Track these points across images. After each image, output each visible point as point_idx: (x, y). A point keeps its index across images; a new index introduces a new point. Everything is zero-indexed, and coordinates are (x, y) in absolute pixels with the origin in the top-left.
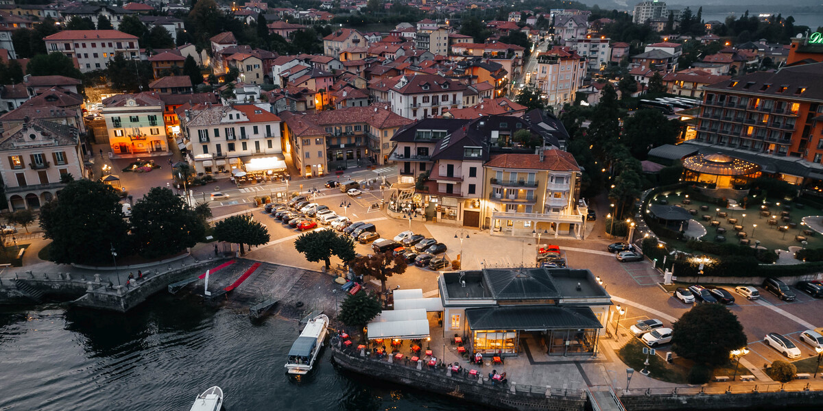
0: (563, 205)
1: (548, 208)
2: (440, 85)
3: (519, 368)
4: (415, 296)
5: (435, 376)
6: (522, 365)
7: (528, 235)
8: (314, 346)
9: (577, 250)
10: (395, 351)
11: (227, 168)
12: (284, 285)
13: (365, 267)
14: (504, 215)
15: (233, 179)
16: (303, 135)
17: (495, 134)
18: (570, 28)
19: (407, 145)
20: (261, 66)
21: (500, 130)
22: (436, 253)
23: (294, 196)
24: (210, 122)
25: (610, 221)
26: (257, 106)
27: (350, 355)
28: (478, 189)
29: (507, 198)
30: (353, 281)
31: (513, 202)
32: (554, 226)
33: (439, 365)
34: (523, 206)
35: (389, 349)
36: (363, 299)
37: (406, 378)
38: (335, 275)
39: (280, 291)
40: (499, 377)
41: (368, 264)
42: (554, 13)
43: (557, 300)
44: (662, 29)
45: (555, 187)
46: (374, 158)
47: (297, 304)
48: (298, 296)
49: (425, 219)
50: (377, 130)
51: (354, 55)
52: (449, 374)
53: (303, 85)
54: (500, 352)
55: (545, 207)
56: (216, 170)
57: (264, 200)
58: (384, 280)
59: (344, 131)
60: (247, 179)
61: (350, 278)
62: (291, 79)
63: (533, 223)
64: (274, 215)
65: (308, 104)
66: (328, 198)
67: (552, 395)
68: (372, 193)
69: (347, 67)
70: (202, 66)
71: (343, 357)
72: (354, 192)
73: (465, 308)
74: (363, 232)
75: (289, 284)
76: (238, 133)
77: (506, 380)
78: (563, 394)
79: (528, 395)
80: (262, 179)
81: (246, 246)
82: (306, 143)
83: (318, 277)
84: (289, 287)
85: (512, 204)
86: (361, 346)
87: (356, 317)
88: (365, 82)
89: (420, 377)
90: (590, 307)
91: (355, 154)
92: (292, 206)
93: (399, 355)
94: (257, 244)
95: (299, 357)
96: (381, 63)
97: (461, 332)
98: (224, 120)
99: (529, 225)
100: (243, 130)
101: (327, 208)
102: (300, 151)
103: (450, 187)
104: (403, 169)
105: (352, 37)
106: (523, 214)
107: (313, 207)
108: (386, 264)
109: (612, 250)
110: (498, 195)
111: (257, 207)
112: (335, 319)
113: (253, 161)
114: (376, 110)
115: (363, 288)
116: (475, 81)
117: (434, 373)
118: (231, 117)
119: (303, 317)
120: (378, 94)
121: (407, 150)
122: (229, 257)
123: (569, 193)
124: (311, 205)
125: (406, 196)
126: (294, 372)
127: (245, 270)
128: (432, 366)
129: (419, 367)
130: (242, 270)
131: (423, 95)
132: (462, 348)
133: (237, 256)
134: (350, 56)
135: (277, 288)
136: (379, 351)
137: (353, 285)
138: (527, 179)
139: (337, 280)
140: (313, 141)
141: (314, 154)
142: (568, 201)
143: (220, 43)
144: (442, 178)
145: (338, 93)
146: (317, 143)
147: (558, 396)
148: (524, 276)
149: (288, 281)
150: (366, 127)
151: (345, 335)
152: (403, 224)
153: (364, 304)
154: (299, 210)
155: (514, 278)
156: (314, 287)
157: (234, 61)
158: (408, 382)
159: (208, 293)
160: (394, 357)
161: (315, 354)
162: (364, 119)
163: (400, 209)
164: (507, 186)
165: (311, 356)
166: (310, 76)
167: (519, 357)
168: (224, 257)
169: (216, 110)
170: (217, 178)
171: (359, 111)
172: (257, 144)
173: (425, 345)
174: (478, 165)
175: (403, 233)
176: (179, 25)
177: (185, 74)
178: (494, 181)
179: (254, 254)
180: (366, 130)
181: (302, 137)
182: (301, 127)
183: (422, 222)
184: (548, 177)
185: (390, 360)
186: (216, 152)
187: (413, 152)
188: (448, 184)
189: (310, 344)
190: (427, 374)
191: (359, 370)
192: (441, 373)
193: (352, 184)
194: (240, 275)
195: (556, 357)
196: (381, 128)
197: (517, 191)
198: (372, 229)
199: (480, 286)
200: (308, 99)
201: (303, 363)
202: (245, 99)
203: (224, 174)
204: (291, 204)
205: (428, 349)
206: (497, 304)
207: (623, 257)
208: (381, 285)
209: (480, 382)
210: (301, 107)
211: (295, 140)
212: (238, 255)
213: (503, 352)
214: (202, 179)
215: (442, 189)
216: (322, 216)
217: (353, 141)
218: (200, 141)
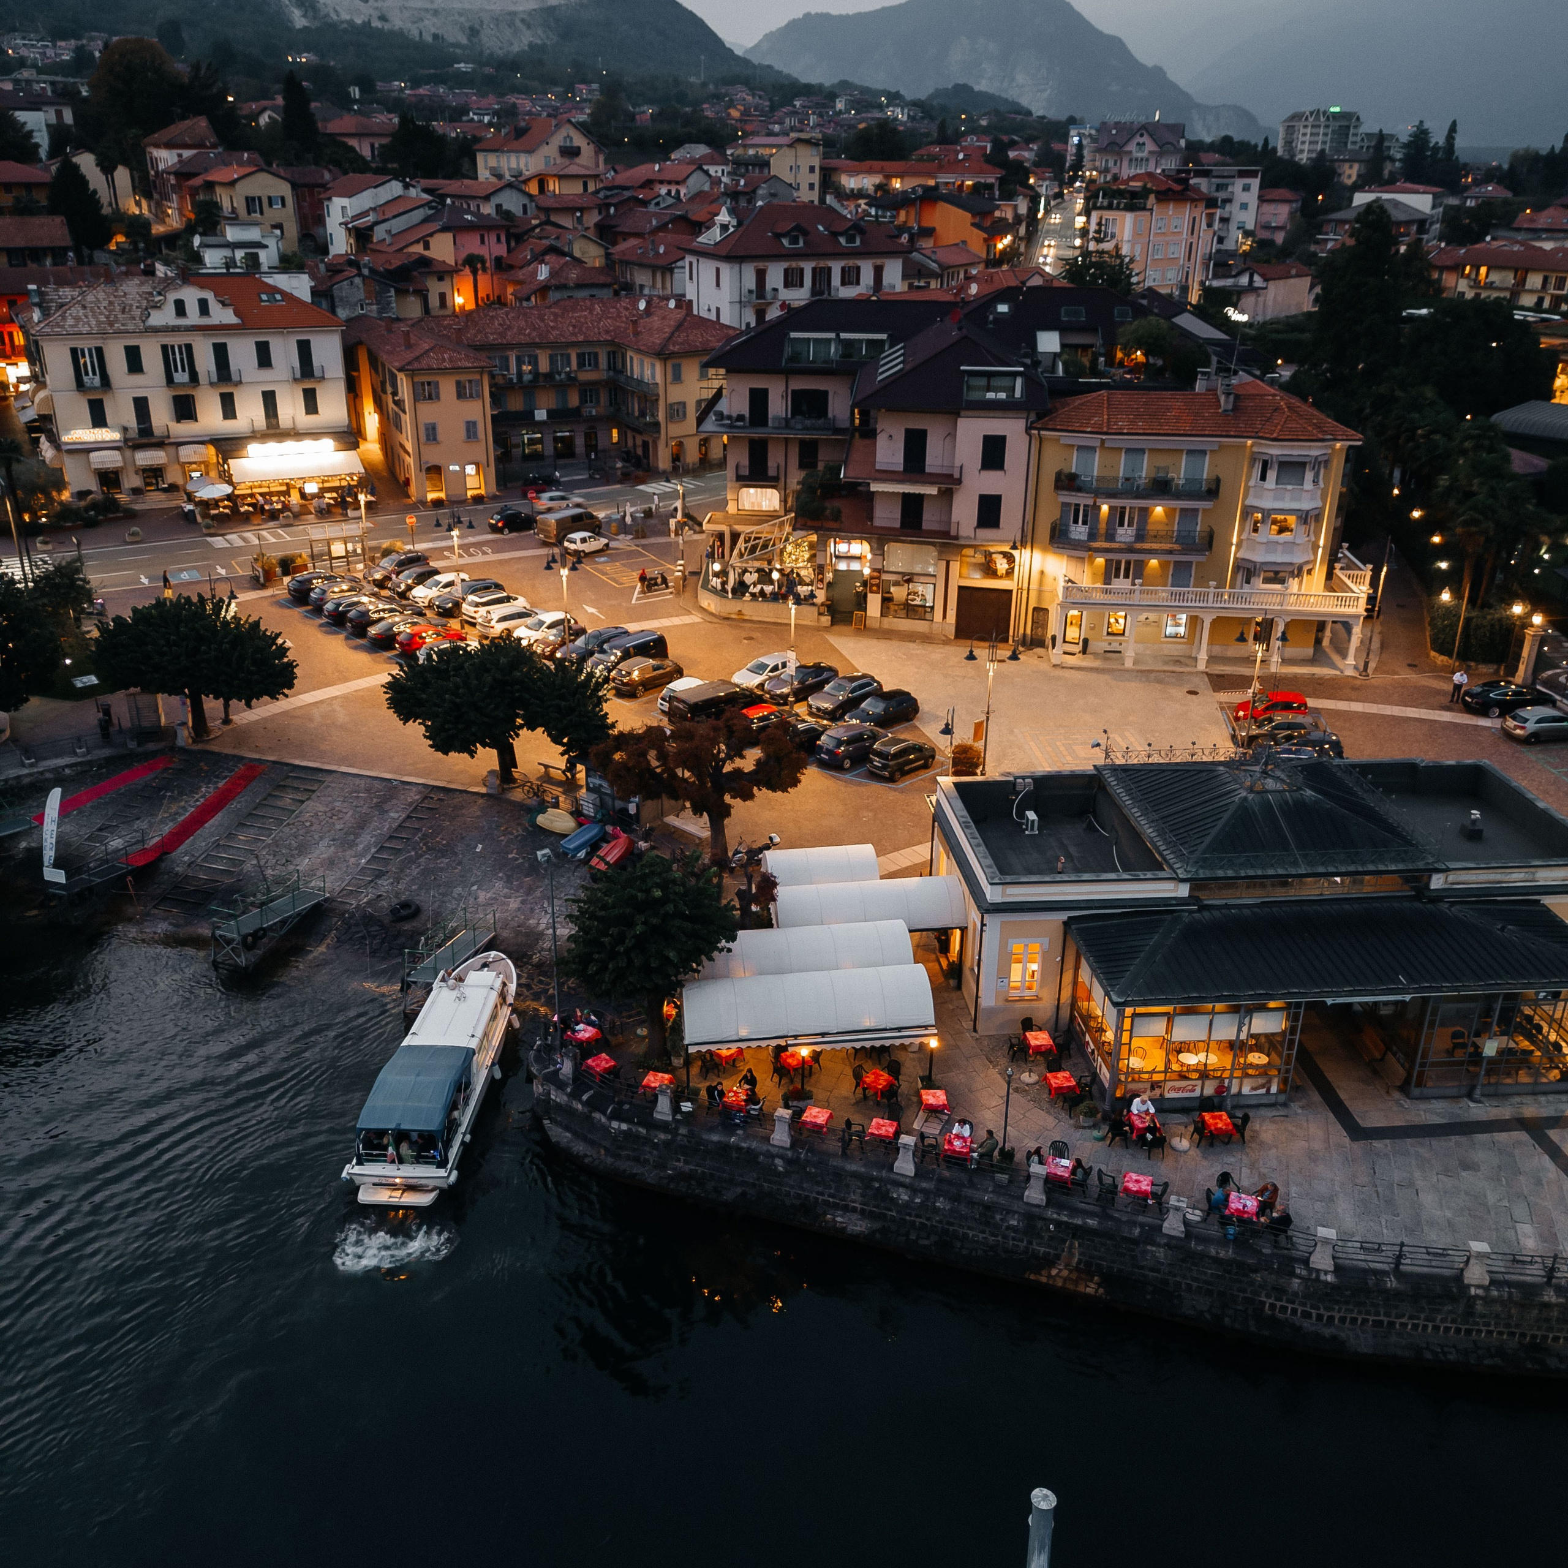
0: (1298, 559)
1: (1247, 571)
2: (835, 235)
3: (1312, 1157)
4: (851, 872)
5: (971, 1203)
6: (1317, 1145)
7: (1178, 662)
8: (462, 1085)
9: (1357, 707)
10: (797, 1097)
11: (173, 476)
12: (347, 841)
13: (651, 771)
14: (1098, 597)
15: (190, 507)
16: (416, 365)
17: (1049, 342)
18: (1140, 155)
19: (759, 383)
20: (289, 201)
21: (1063, 329)
22: (886, 721)
23: (387, 553)
24: (111, 324)
25: (1450, 613)
26: (269, 280)
27: (611, 1118)
28: (1011, 514)
29: (1110, 537)
30: (603, 822)
31: (1130, 550)
32: (1264, 632)
33: (989, 1155)
34: (1163, 565)
35: (769, 1087)
36: (664, 888)
37: (846, 1209)
38: (533, 802)
39: (331, 863)
40: (1251, 1203)
41: (662, 756)
42: (1079, 135)
43: (1417, 880)
44: (1354, 178)
45: (1275, 499)
46: (640, 451)
47: (394, 911)
48: (398, 880)
49: (826, 620)
50: (647, 362)
51: (564, 183)
52: (1035, 1194)
53: (419, 249)
54: (1221, 1090)
55: (1237, 568)
56: (136, 481)
57: (287, 565)
58: (719, 815)
59: (544, 366)
60: (235, 509)
61: (589, 810)
62: (379, 233)
63: (1194, 622)
64: (318, 610)
65: (434, 301)
66: (501, 562)
67: (1493, 1282)
68: (644, 547)
69: (547, 211)
70: (117, 211)
71: (581, 1125)
72: (584, 540)
73: (1064, 916)
74: (626, 655)
75: (366, 839)
76: (205, 362)
77: (1286, 1220)
78: (1534, 1274)
79: (1391, 1283)
80: (286, 507)
81: (212, 705)
82: (426, 393)
83: (475, 810)
84: (366, 849)
85: (1123, 558)
86: (655, 1080)
87: (637, 962)
88: (601, 252)
89: (907, 1205)
90: (1548, 901)
91: (580, 442)
92: (381, 584)
93: (816, 1115)
94: (250, 695)
95: (401, 1136)
96: (644, 203)
97: (1044, 1009)
98: (157, 319)
99: (1182, 630)
100: (221, 353)
101: (499, 587)
102: (407, 419)
103: (912, 506)
104: (745, 462)
105: (557, 140)
106: (1163, 593)
107: (450, 584)
108: (730, 757)
109: (1481, 708)
110: (1079, 531)
111: (263, 587)
112: (539, 965)
113: (253, 448)
114: (642, 305)
115: (643, 845)
116: (927, 244)
117: (969, 1192)
118: (180, 308)
119: (416, 959)
120: (642, 278)
121: (758, 399)
122: (151, 746)
123: (1318, 518)
124: (444, 578)
125: (759, 548)
126: (383, 1197)
127: (206, 792)
128: (957, 1160)
129: (905, 1166)
130: (195, 789)
131: (785, 265)
132: (1062, 1079)
133: (180, 742)
134: (553, 186)
135: (323, 850)
136: (730, 1098)
137: (604, 838)
138: (1180, 472)
139: (541, 819)
140: (447, 388)
141: (451, 430)
142: (1315, 547)
143: (169, 146)
144: (888, 476)
145: (521, 274)
146: (461, 395)
147: (1520, 1285)
148: (1279, 786)
149: (362, 824)
150: (612, 356)
151: (584, 1032)
152: (755, 635)
153: (670, 908)
154: (403, 595)
155: (1244, 794)
156: (460, 848)
157: (210, 186)
158: (858, 1226)
159: (58, 876)
160: (796, 1122)
161: (466, 1117)
162: (607, 332)
163: (741, 588)
164: (1111, 495)
165: (451, 1126)
166: (437, 225)
167: (1295, 1107)
168: (132, 745)
169: (133, 288)
170: (137, 507)
171: (591, 310)
172: (269, 400)
173: (912, 1070)
174: (1012, 428)
175: (764, 660)
176: (59, 114)
177: (52, 211)
178: (1067, 482)
179: (243, 735)
180: (612, 366)
181: (412, 373)
182: (409, 346)
183: (818, 629)
184: (1251, 466)
185: (781, 1137)
186: (132, 422)
187: (778, 406)
188: (906, 497)
189: (443, 1077)
190: (938, 1193)
191: (651, 1176)
192: (999, 1188)
193: (576, 518)
194: (189, 806)
195: (1439, 1105)
196: (662, 355)
197: (1145, 512)
198: (656, 647)
199: (1091, 828)
200: (435, 288)
201: (420, 1159)
202: (230, 263)
203: (162, 496)
204: (378, 576)
205: (929, 1083)
206: (1192, 899)
207: (1531, 726)
208: (706, 834)
209: (1172, 1226)
210: (412, 308)
211: (389, 390)
212: (184, 737)
213: (1234, 1090)
214: (87, 509)
215: (887, 515)
216: (483, 610)
217: (574, 400)
218: (80, 385)
